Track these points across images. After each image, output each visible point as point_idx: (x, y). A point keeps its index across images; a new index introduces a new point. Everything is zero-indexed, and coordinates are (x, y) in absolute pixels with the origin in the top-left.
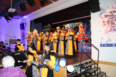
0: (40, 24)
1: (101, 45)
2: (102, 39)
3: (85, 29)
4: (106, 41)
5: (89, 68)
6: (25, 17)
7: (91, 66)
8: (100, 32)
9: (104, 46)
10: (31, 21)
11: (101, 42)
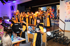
0: (24, 7)
1: (65, 21)
2: (66, 17)
3: (53, 11)
4: (69, 18)
5: (57, 34)
6: (14, 2)
8: (65, 13)
9: (67, 21)
10: (18, 5)
11: (66, 19)
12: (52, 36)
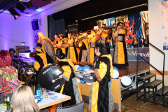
0: (63, 20)
1: (164, 48)
2: (166, 38)
3: (132, 27)
5: (147, 81)
6: (39, 10)
7: (149, 79)
8: (163, 28)
10: (49, 17)
11: (165, 43)
12: (135, 87)
